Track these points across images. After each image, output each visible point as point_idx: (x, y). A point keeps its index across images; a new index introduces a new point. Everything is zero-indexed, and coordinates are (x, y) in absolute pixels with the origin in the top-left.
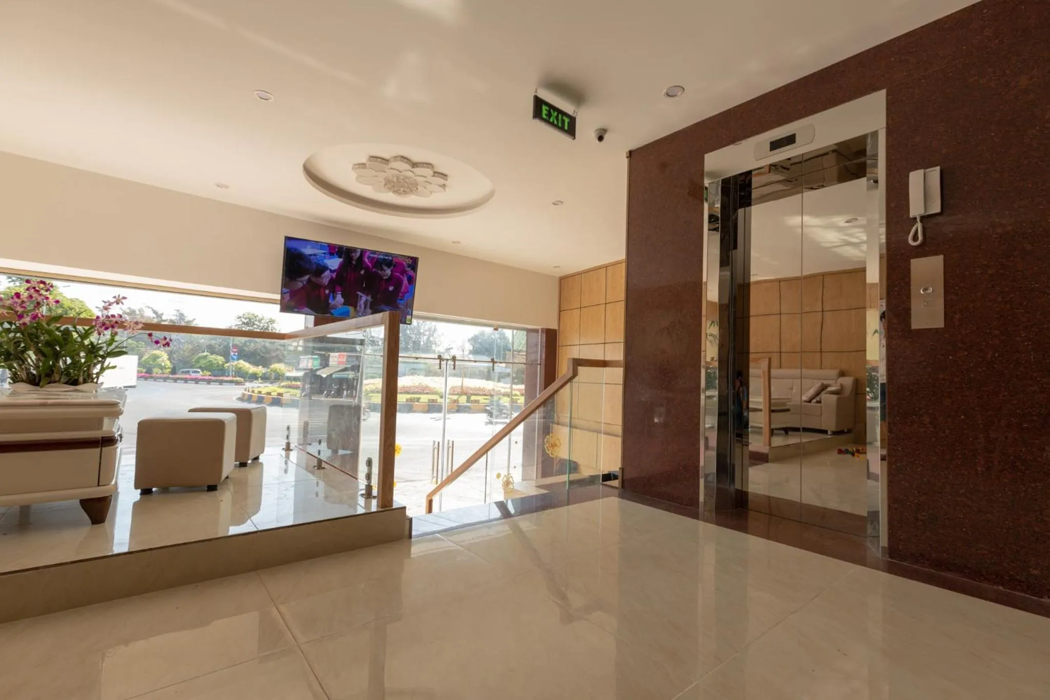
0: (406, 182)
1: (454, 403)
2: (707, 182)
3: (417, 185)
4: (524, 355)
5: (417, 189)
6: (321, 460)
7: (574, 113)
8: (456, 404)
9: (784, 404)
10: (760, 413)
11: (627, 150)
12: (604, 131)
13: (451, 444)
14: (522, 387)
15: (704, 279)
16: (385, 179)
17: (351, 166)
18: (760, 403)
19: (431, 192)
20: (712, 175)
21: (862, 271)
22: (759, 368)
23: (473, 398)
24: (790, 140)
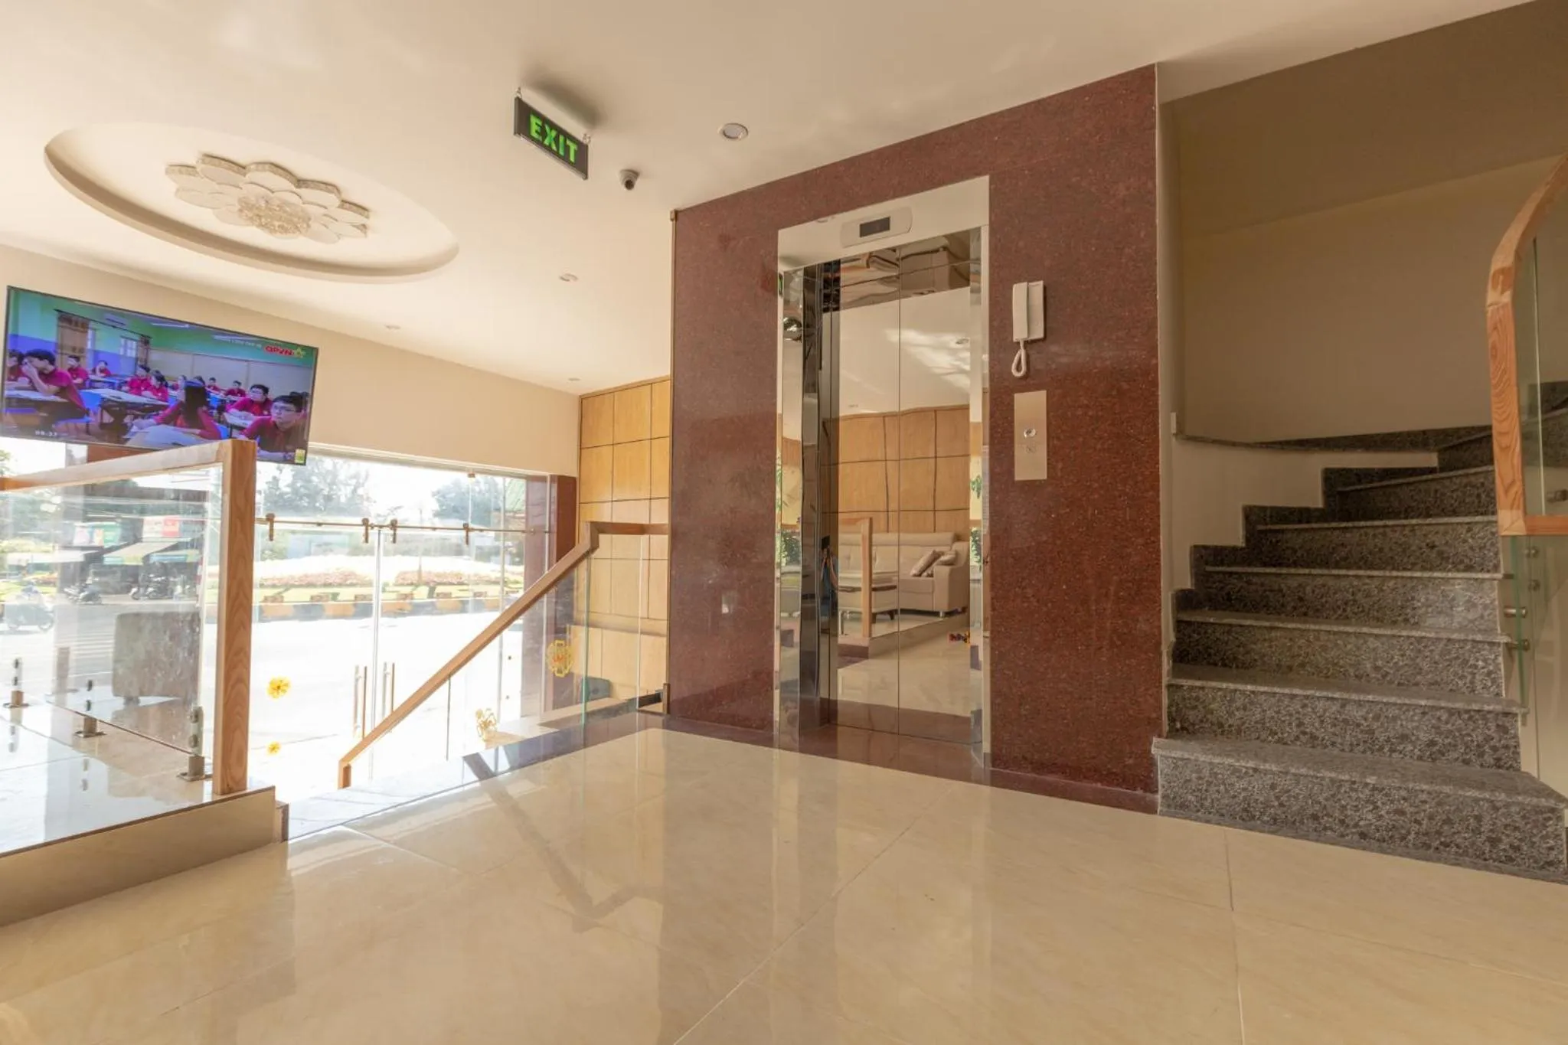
0: (285, 212)
1: (404, 599)
2: (782, 268)
3: (310, 219)
4: (522, 518)
5: (309, 226)
6: (95, 720)
7: (584, 138)
8: (408, 601)
9: (889, 580)
10: (858, 593)
11: (672, 209)
12: (636, 174)
13: (389, 670)
14: (521, 569)
15: (779, 411)
16: (240, 201)
17: (163, 168)
18: (858, 579)
19: (339, 236)
20: (788, 260)
21: (965, 409)
22: (859, 532)
23: (439, 589)
24: (883, 225)
